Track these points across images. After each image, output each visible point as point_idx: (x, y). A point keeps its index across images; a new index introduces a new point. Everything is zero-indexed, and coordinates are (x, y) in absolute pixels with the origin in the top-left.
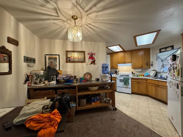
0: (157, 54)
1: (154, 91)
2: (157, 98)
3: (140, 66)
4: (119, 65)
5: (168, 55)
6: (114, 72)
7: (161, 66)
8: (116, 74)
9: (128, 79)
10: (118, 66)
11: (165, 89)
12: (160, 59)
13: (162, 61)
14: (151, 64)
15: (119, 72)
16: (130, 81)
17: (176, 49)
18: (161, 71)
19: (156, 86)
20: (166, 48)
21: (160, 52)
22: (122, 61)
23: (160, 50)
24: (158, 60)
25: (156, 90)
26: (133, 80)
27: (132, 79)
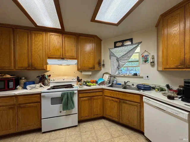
0: (111, 50)
1: (115, 110)
2: (121, 122)
3: (91, 66)
4: (49, 61)
5: (125, 51)
6: (38, 79)
7: (116, 67)
8: (41, 84)
9: (72, 94)
10: (47, 64)
11: (136, 107)
12: (115, 56)
13: (118, 61)
14: (102, 63)
15: (51, 78)
16: (76, 99)
17: (136, 44)
18: (116, 74)
19: (120, 102)
20: (123, 41)
21: (115, 47)
22: (58, 54)
23: (115, 43)
24: (112, 58)
25: (120, 109)
26: (81, 95)
27: (79, 92)
